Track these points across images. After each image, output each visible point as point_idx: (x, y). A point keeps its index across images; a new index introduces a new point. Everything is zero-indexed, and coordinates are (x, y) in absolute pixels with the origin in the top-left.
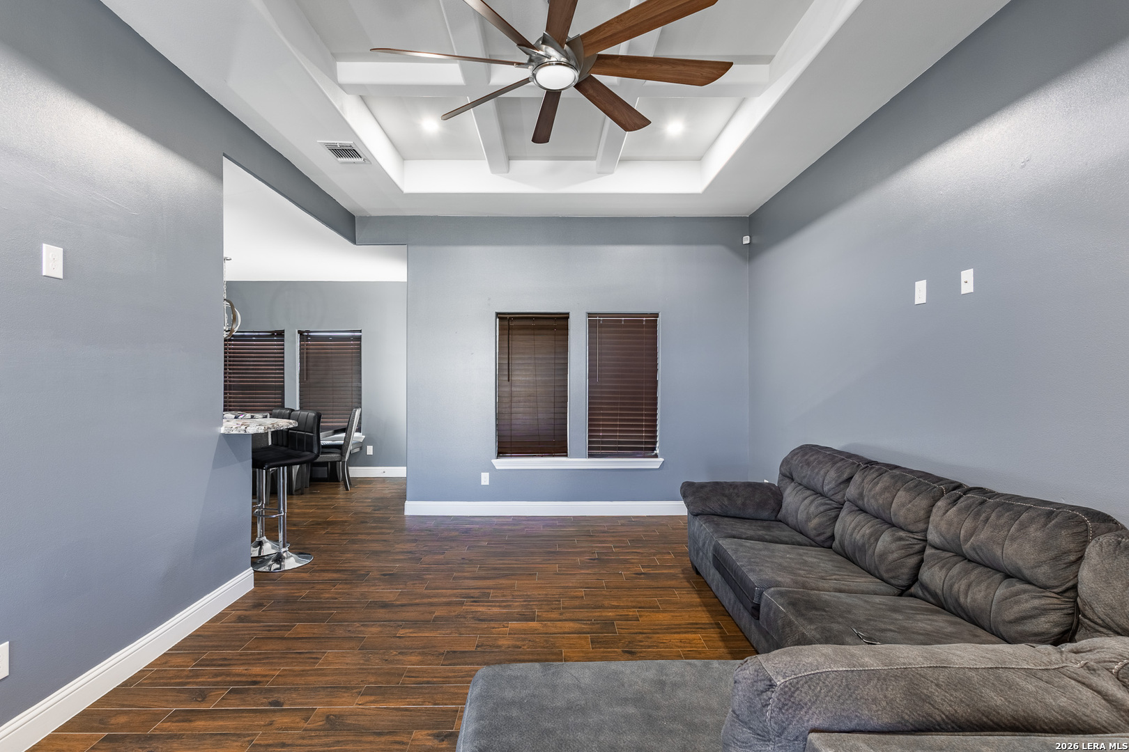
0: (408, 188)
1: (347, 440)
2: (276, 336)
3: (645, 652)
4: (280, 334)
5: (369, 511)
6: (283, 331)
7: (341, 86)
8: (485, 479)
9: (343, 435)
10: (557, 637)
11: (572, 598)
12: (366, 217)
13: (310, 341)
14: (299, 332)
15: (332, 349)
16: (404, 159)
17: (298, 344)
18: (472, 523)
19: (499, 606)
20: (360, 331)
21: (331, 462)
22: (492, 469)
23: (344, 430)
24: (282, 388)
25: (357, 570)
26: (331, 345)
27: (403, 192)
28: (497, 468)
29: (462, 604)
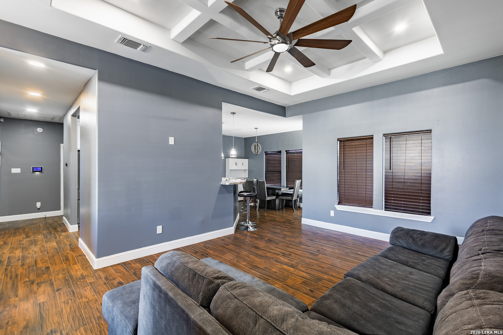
0: (293, 94)
1: (294, 192)
2: (279, 153)
3: (318, 293)
4: (280, 152)
5: (291, 219)
6: (281, 151)
7: (247, 70)
8: (332, 213)
9: (293, 190)
10: (293, 275)
11: (320, 267)
12: (289, 106)
13: (289, 154)
14: (286, 151)
15: (296, 157)
16: (291, 83)
17: (285, 155)
18: (323, 231)
19: (289, 260)
20: (302, 150)
21: (285, 200)
22: (335, 209)
23: (293, 188)
24: (280, 172)
25: (263, 236)
26: (296, 155)
27: (291, 96)
28: (337, 209)
29: (278, 255)
